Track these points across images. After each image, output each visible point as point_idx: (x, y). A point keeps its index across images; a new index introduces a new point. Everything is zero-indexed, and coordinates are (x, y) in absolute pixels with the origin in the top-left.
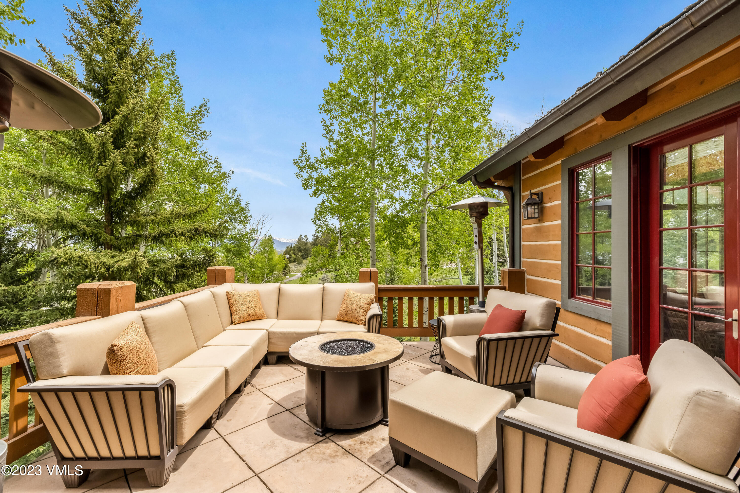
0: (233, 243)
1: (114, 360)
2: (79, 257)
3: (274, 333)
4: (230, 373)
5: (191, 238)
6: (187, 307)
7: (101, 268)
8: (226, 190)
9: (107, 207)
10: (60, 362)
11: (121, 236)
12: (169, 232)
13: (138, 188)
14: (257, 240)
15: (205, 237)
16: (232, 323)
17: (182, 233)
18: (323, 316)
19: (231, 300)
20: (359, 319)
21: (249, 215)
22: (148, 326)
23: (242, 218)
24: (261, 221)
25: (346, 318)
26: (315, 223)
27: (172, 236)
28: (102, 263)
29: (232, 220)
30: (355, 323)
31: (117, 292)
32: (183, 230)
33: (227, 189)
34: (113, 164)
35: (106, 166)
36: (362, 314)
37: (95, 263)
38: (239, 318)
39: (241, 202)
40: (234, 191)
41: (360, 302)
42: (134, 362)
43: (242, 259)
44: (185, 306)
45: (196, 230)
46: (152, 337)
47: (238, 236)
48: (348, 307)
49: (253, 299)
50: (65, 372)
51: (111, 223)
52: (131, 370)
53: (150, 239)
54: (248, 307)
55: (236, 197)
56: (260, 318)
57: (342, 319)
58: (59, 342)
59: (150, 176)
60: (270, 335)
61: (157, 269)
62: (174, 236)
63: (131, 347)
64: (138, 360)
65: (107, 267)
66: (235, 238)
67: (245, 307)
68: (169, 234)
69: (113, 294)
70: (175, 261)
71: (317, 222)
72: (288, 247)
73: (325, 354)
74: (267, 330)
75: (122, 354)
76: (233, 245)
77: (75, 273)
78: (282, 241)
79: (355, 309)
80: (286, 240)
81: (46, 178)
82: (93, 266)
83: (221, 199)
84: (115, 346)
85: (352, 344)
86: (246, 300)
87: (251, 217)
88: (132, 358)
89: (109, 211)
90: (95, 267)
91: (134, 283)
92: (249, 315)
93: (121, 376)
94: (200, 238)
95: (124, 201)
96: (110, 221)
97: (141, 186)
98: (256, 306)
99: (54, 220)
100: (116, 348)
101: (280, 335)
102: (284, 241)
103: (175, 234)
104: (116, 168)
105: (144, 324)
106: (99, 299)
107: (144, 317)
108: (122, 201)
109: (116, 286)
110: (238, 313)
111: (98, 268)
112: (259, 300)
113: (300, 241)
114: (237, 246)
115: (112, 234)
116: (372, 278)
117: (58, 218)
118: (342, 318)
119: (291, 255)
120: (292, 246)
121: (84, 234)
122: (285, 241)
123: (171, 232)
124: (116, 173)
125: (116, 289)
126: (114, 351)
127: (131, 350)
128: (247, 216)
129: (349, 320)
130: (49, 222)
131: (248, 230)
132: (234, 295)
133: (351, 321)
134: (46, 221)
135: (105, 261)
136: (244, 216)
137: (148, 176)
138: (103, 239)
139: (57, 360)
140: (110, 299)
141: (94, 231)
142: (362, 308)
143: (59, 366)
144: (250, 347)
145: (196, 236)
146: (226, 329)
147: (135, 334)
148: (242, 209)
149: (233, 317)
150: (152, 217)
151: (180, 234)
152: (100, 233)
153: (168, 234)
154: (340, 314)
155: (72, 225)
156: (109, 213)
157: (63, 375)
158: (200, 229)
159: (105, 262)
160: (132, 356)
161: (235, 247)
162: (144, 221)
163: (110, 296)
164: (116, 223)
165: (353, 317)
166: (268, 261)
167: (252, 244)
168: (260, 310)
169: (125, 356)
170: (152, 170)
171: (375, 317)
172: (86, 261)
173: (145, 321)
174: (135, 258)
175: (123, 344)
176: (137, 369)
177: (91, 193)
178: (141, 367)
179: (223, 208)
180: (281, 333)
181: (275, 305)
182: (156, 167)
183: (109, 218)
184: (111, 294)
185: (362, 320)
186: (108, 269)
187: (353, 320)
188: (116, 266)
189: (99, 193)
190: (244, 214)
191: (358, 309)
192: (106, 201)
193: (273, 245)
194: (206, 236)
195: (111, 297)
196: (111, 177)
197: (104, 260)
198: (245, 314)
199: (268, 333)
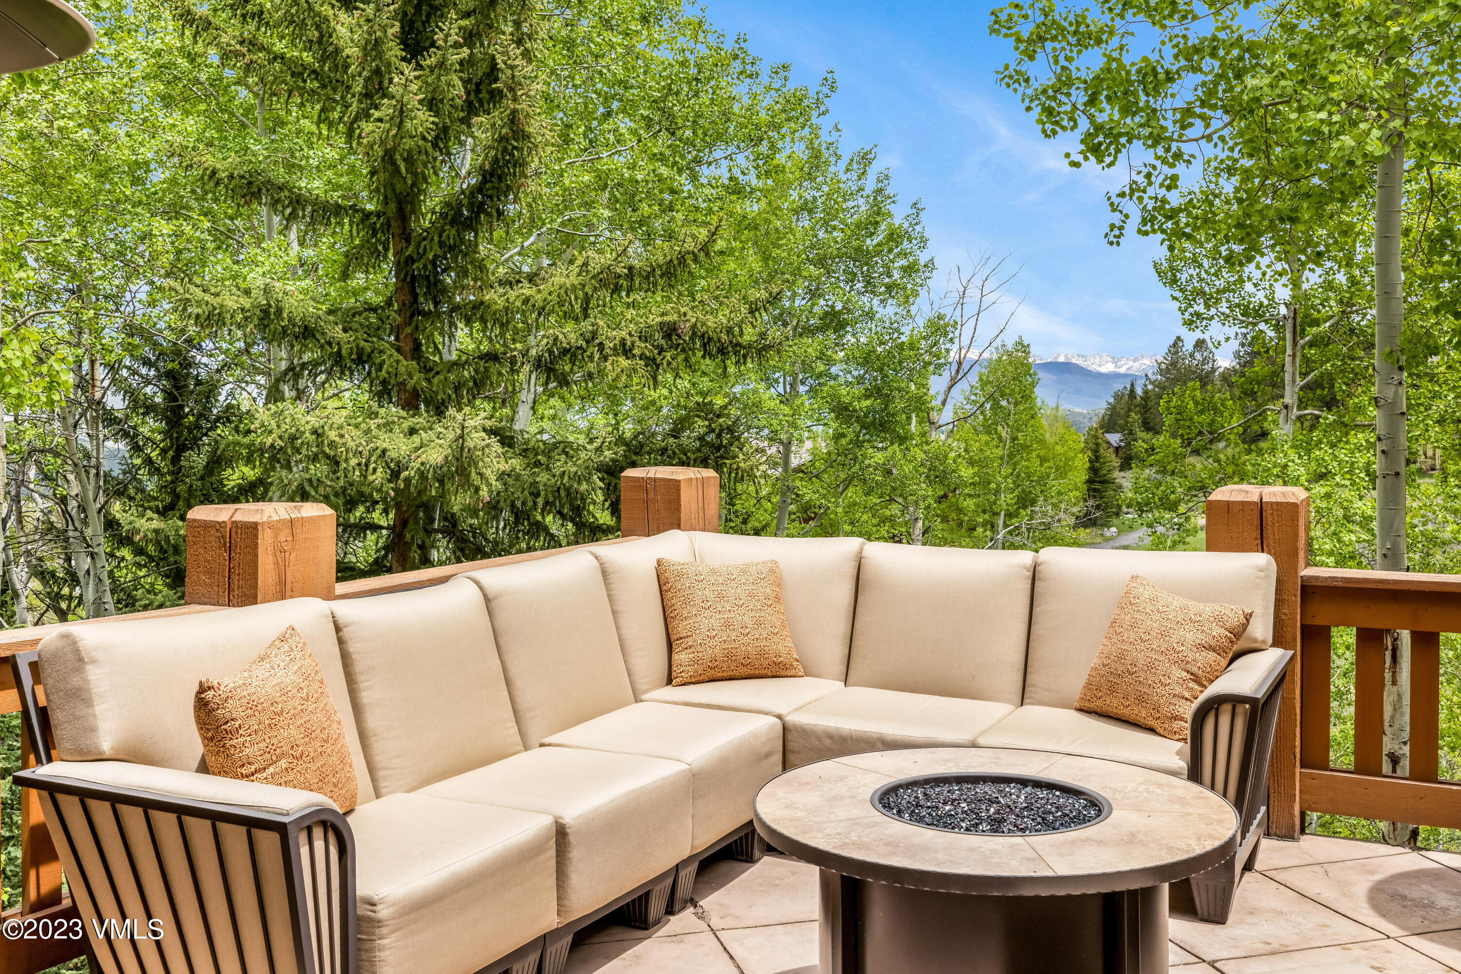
0: (860, 380)
1: (208, 730)
2: (315, 432)
3: (804, 732)
4: (572, 838)
5: (652, 363)
6: (494, 604)
7: (375, 470)
8: (833, 159)
9: (399, 261)
10: (94, 716)
11: (441, 358)
12: (581, 342)
13: (480, 189)
14: (960, 364)
15: (704, 357)
16: (669, 681)
17: (623, 342)
18: (1027, 689)
19: (670, 594)
20: (1164, 710)
21: (923, 257)
22: (352, 648)
23: (896, 275)
24: (977, 281)
25: (1113, 704)
26: (1174, 281)
27: (591, 357)
28: (379, 452)
29: (859, 286)
30: (1152, 730)
31: (276, 537)
32: (624, 334)
33: (839, 157)
34: (402, 112)
35: (380, 120)
36: (1178, 690)
37: (361, 453)
38: (695, 662)
39: (892, 208)
40: (865, 159)
41: (1175, 638)
42: (262, 745)
43: (896, 446)
44: (487, 599)
45: (670, 331)
46: (362, 686)
47: (879, 349)
48: (1121, 657)
49: (751, 596)
50: (106, 746)
51: (412, 316)
52: (253, 768)
53: (527, 368)
54: (727, 625)
55: (870, 185)
56: (775, 670)
57: (1096, 705)
58: (93, 661)
59: (507, 140)
60: (789, 737)
61: (543, 478)
62: (597, 356)
63: (254, 697)
64: (274, 741)
65: (392, 465)
66: (867, 359)
67: (715, 622)
68: (581, 348)
69: (265, 540)
70: (597, 449)
71: (1183, 277)
72: (1118, 397)
73: (877, 816)
74: (779, 717)
75: (228, 716)
76: (858, 390)
77: (315, 484)
78: (1095, 368)
79: (1150, 667)
80: (1115, 360)
81: (242, 177)
82: (353, 462)
83: (815, 198)
84: (209, 688)
85: (1021, 796)
86: (721, 597)
87: (930, 265)
88: (256, 732)
89: (406, 275)
90: (359, 464)
91: (329, 511)
92: (729, 656)
93: (228, 780)
94: (686, 360)
95: (440, 236)
96: (412, 310)
97: (484, 177)
98: (759, 624)
99: (258, 312)
100: (211, 693)
101: (828, 742)
102: (1103, 370)
103: (601, 345)
104: (408, 125)
105: (341, 642)
106: (233, 554)
107: (341, 621)
108: (436, 238)
109: (275, 518)
110: (690, 642)
111: (367, 470)
112: (778, 599)
113: (1174, 364)
114: (875, 392)
115: (416, 352)
116: (1269, 532)
117: (270, 306)
118: (1099, 703)
119: (1131, 433)
120: (1139, 391)
121: (338, 358)
122: (1108, 368)
123: (588, 342)
124: (408, 143)
125: (275, 527)
126: (206, 704)
127: (253, 707)
128: (915, 263)
129: (1126, 712)
130: (246, 319)
131: (921, 322)
132: (680, 575)
133: (1132, 718)
134: (239, 317)
135: (385, 445)
136: (904, 262)
137: (502, 139)
138: (389, 373)
139: (89, 710)
140: (256, 556)
141: (362, 343)
142: (1183, 663)
143: (93, 730)
144: (682, 767)
145: (668, 355)
146: (644, 697)
147: (282, 664)
148: (894, 237)
149: (675, 657)
150: (527, 290)
151: (615, 349)
152: (381, 352)
153: (578, 348)
154: (1089, 683)
155: (306, 327)
156: (404, 280)
157: (101, 753)
158: (685, 328)
159: (384, 451)
160: (256, 727)
161: (867, 397)
162: (501, 303)
163: (256, 547)
164: (427, 315)
165: (1141, 699)
166: (1011, 456)
167: (937, 384)
168: (776, 639)
169: (237, 724)
170: (513, 119)
171: (1226, 708)
172: (332, 445)
173: (346, 633)
174: (462, 437)
175: (232, 685)
176: (271, 770)
177: (358, 217)
178: (283, 764)
179: (821, 234)
180: (830, 736)
181: (841, 627)
182: (524, 106)
183: (408, 299)
184: (259, 541)
185: (1176, 718)
186: (395, 475)
187: (1141, 714)
188: (416, 465)
189: (378, 215)
190: (904, 254)
191: (1164, 666)
192: (397, 238)
193: (1033, 385)
194: (707, 354)
195: (260, 551)
196: (398, 157)
197: (384, 441)
198: (714, 649)
199: (785, 728)
